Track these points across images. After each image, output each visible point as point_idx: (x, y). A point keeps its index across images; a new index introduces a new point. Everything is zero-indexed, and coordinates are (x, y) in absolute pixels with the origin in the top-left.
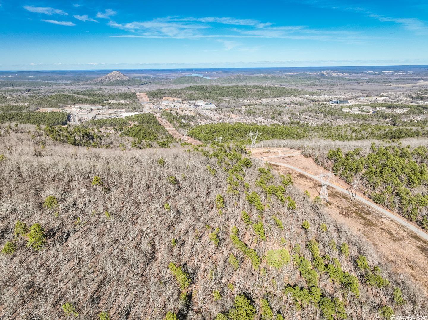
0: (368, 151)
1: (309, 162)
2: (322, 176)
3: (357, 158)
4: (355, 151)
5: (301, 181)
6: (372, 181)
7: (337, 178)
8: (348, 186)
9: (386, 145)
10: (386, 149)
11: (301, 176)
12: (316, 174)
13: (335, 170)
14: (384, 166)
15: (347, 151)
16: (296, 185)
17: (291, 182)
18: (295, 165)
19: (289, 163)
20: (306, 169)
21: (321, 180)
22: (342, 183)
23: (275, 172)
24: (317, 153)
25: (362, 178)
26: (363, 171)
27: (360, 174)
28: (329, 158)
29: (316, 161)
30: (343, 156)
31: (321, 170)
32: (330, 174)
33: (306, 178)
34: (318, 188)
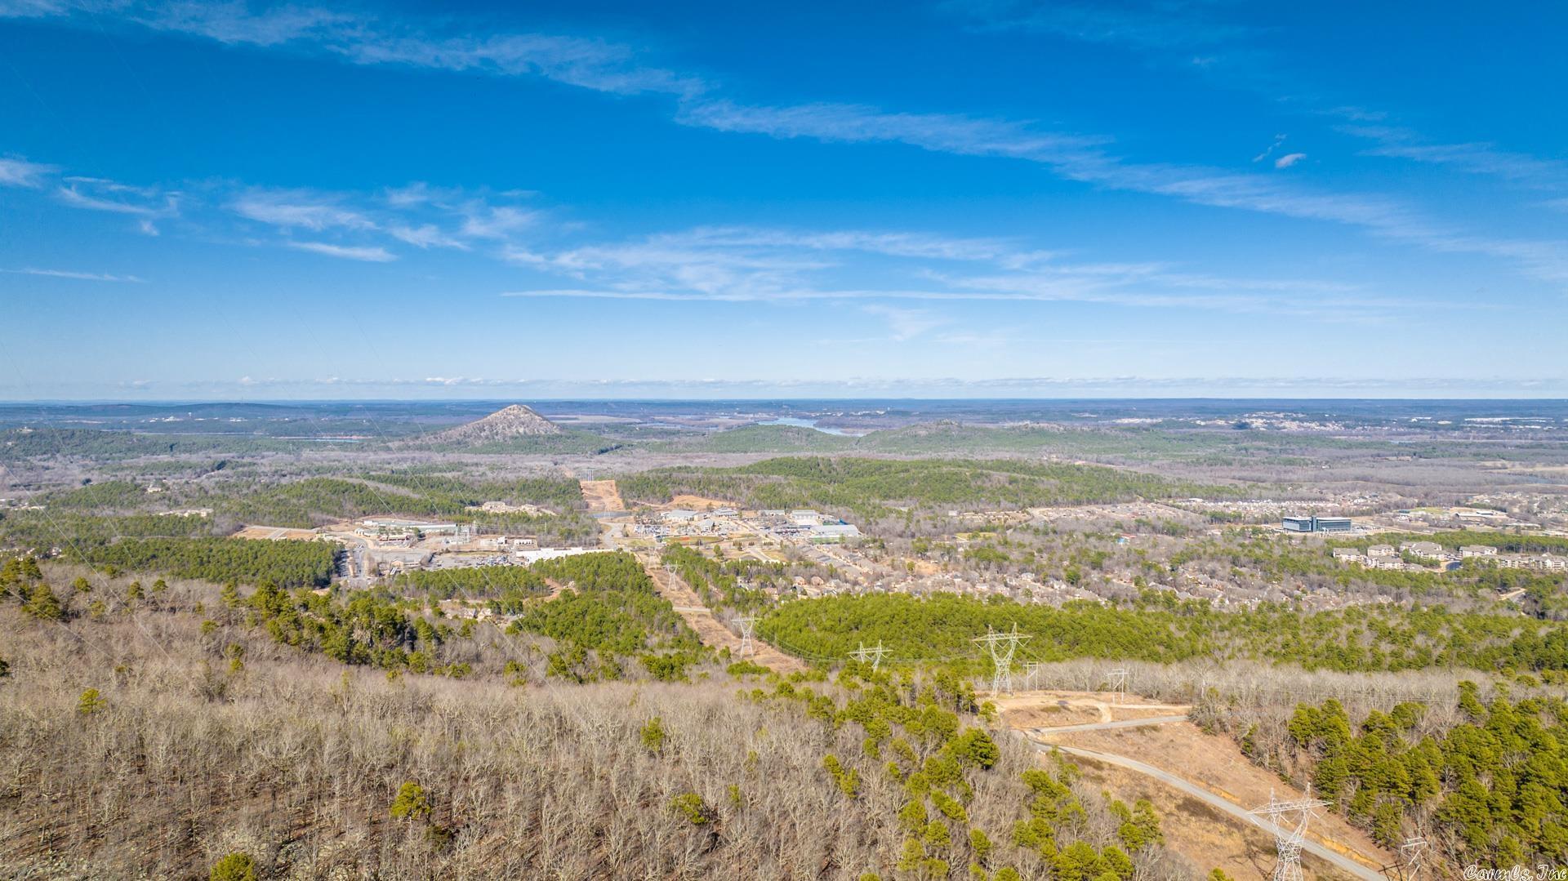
0: (1449, 714)
1: (1219, 753)
2: (1273, 809)
3: (1409, 741)
4: (1398, 712)
5: (1194, 827)
6: (1481, 838)
7: (1337, 821)
8: (1381, 857)
9: (1520, 693)
10: (1523, 708)
11: (1194, 807)
12: (1253, 802)
13: (1325, 787)
14: (1523, 779)
15: (1365, 711)
16: (1174, 846)
17: (1152, 830)
18: (1166, 765)
19: (1140, 754)
20: (1211, 780)
21: (1273, 829)
22: (1358, 840)
23: (1090, 789)
24: (1249, 718)
25: (1438, 825)
26: (1439, 798)
27: (1431, 806)
28: (1297, 738)
29: (1248, 748)
30: (1354, 734)
31: (1270, 786)
32: (1308, 804)
33: (1213, 815)
34: (1265, 862)
